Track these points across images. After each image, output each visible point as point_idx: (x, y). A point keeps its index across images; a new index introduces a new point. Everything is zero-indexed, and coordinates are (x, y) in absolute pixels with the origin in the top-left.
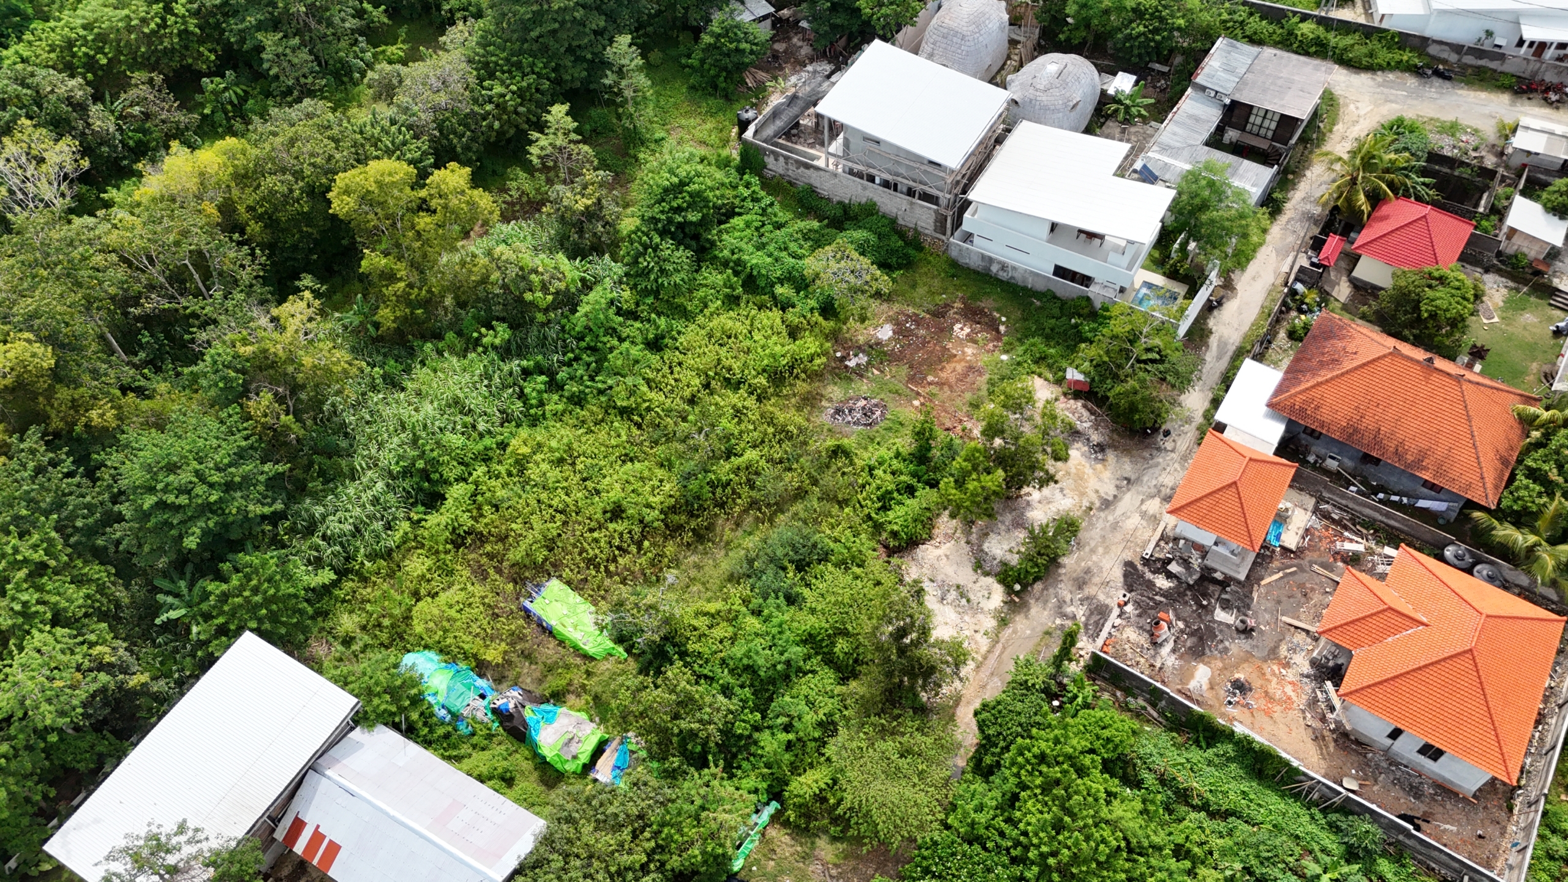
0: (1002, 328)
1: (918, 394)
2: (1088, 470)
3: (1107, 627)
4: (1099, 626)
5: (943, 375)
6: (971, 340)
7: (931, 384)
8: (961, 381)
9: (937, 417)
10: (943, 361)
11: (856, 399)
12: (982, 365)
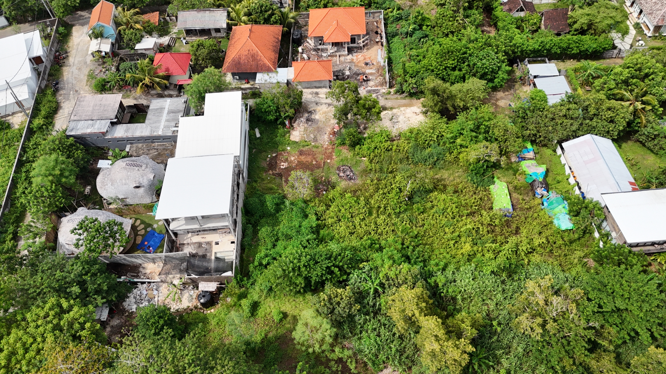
0: (274, 155)
1: (324, 163)
2: (321, 112)
3: (373, 88)
4: (374, 91)
5: (310, 160)
6: (286, 160)
7: (317, 162)
8: (309, 155)
9: (331, 153)
10: (304, 164)
11: (341, 177)
12: (297, 153)
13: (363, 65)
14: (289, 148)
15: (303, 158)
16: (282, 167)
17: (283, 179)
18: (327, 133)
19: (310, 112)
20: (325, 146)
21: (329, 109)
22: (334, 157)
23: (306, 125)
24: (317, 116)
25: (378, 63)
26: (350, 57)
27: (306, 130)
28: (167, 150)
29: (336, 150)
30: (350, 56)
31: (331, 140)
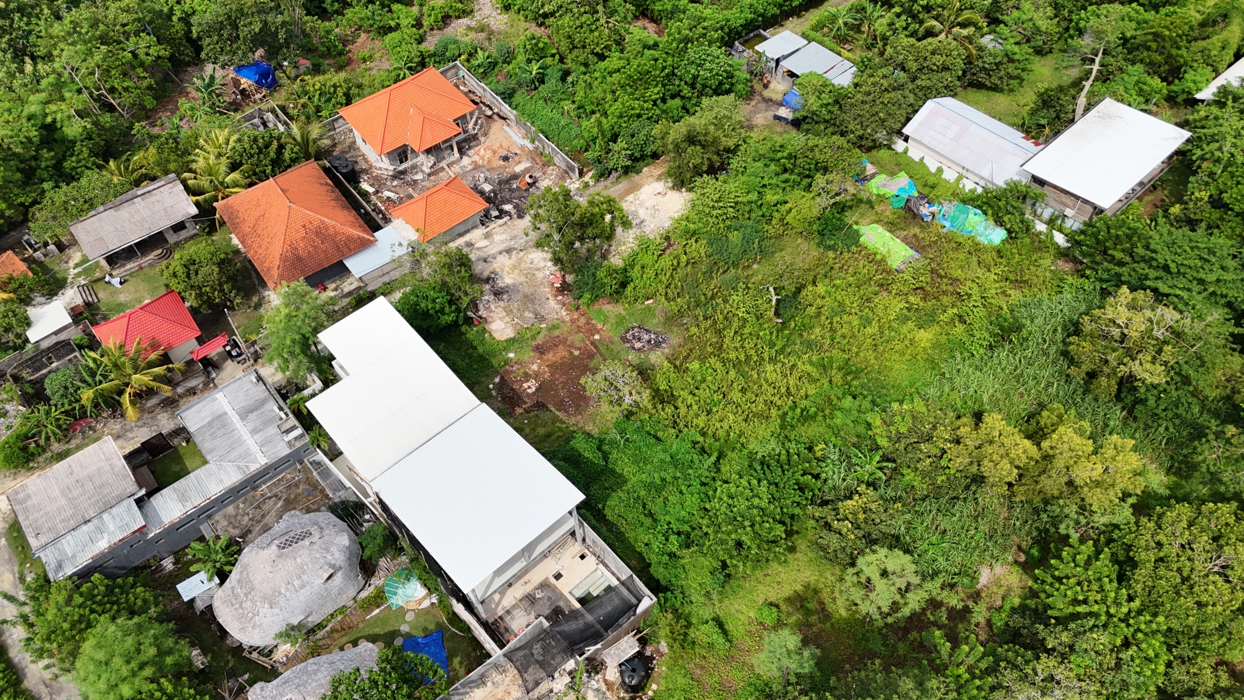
0: (497, 380)
1: (592, 343)
2: (506, 269)
5: (565, 354)
6: (527, 377)
7: (579, 349)
8: (556, 346)
9: (588, 323)
10: (561, 364)
11: (639, 350)
12: (532, 354)
13: (501, 162)
14: (511, 355)
15: (550, 356)
16: (530, 391)
17: (553, 409)
18: (549, 296)
19: (487, 280)
20: (567, 319)
21: (513, 257)
22: (599, 326)
23: (502, 304)
24: (507, 280)
25: (522, 148)
26: (466, 161)
27: (509, 311)
28: (297, 485)
29: (592, 313)
30: (465, 158)
31: (564, 305)
